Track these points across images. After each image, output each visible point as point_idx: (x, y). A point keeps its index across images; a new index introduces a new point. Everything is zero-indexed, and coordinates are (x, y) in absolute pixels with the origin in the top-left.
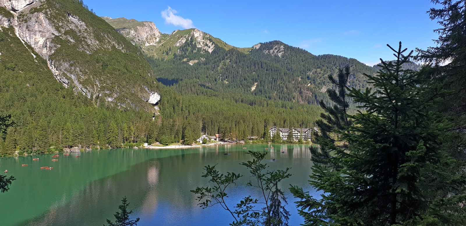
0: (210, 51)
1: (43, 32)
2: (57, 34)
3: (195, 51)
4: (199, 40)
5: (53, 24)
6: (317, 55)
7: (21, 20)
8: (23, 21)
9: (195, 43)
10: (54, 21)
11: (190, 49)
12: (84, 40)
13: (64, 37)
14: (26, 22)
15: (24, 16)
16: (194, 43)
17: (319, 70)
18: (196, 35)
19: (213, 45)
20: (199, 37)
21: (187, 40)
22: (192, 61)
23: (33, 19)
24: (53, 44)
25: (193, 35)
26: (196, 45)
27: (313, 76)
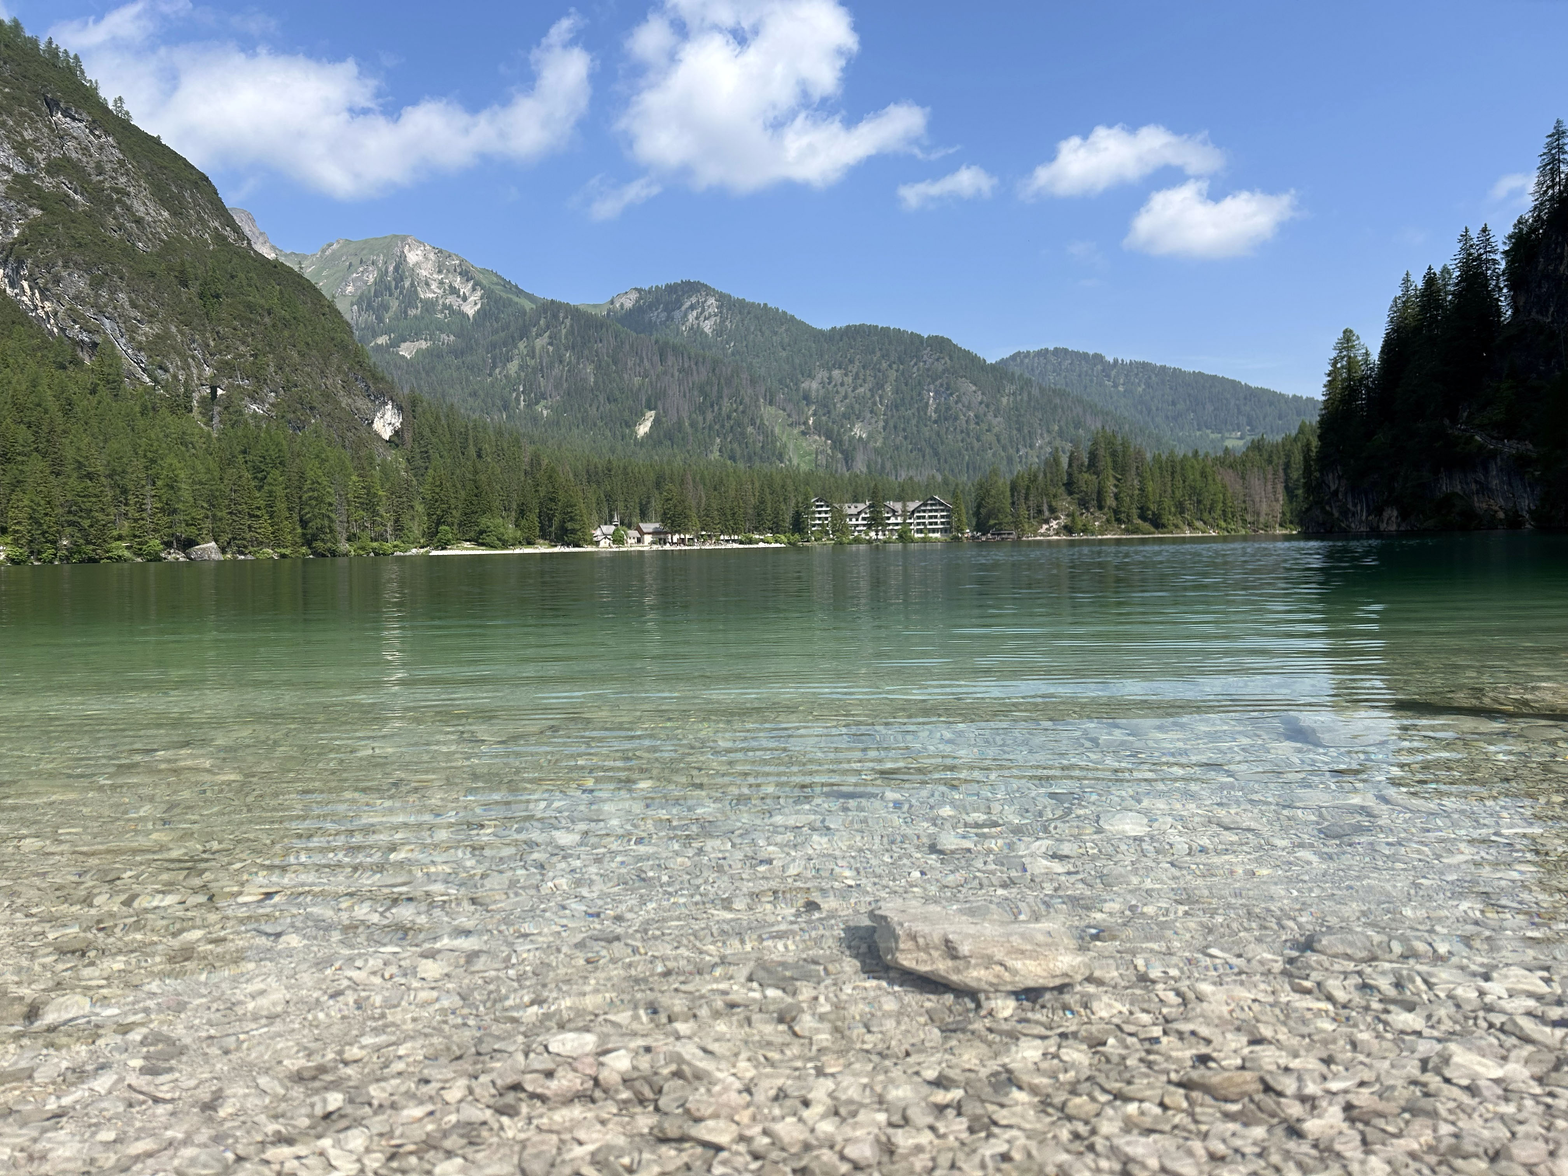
0: (470, 310)
2: (19, 168)
3: (412, 312)
4: (424, 273)
6: (826, 326)
9: (412, 284)
11: (394, 304)
12: (119, 201)
13: (48, 183)
16: (407, 284)
17: (836, 373)
18: (413, 257)
19: (479, 293)
20: (424, 266)
21: (384, 274)
22: (408, 344)
25: (403, 257)
26: (416, 291)
27: (822, 392)
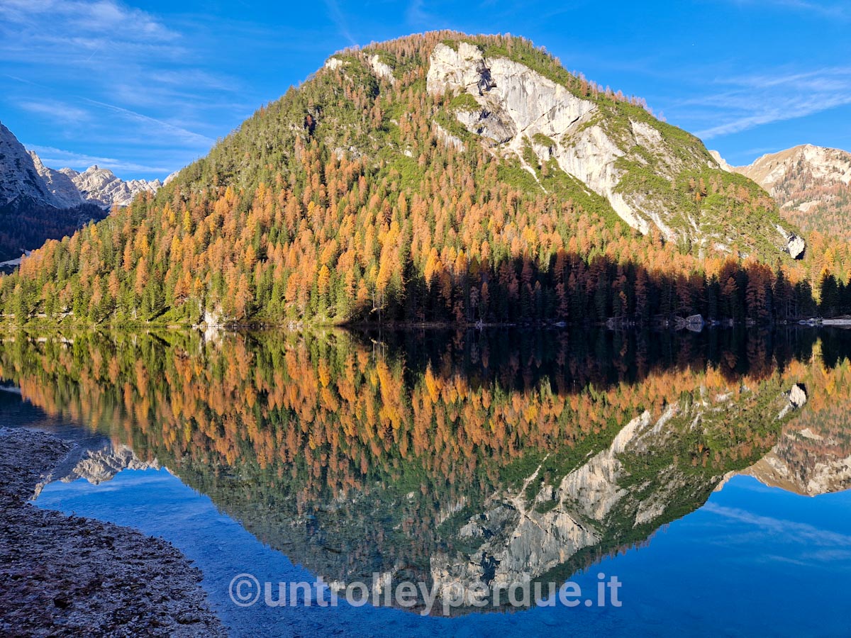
0: (847, 179)
1: (599, 155)
2: (620, 154)
3: (808, 186)
4: (817, 163)
5: (614, 140)
7: (566, 145)
8: (569, 145)
9: (809, 170)
10: (614, 136)
11: (797, 183)
12: (660, 159)
13: (630, 158)
14: (574, 145)
15: (569, 138)
16: (805, 171)
20: (816, 159)
21: (791, 168)
22: (805, 204)
23: (585, 139)
24: (616, 170)
25: (803, 157)
26: (811, 174)
